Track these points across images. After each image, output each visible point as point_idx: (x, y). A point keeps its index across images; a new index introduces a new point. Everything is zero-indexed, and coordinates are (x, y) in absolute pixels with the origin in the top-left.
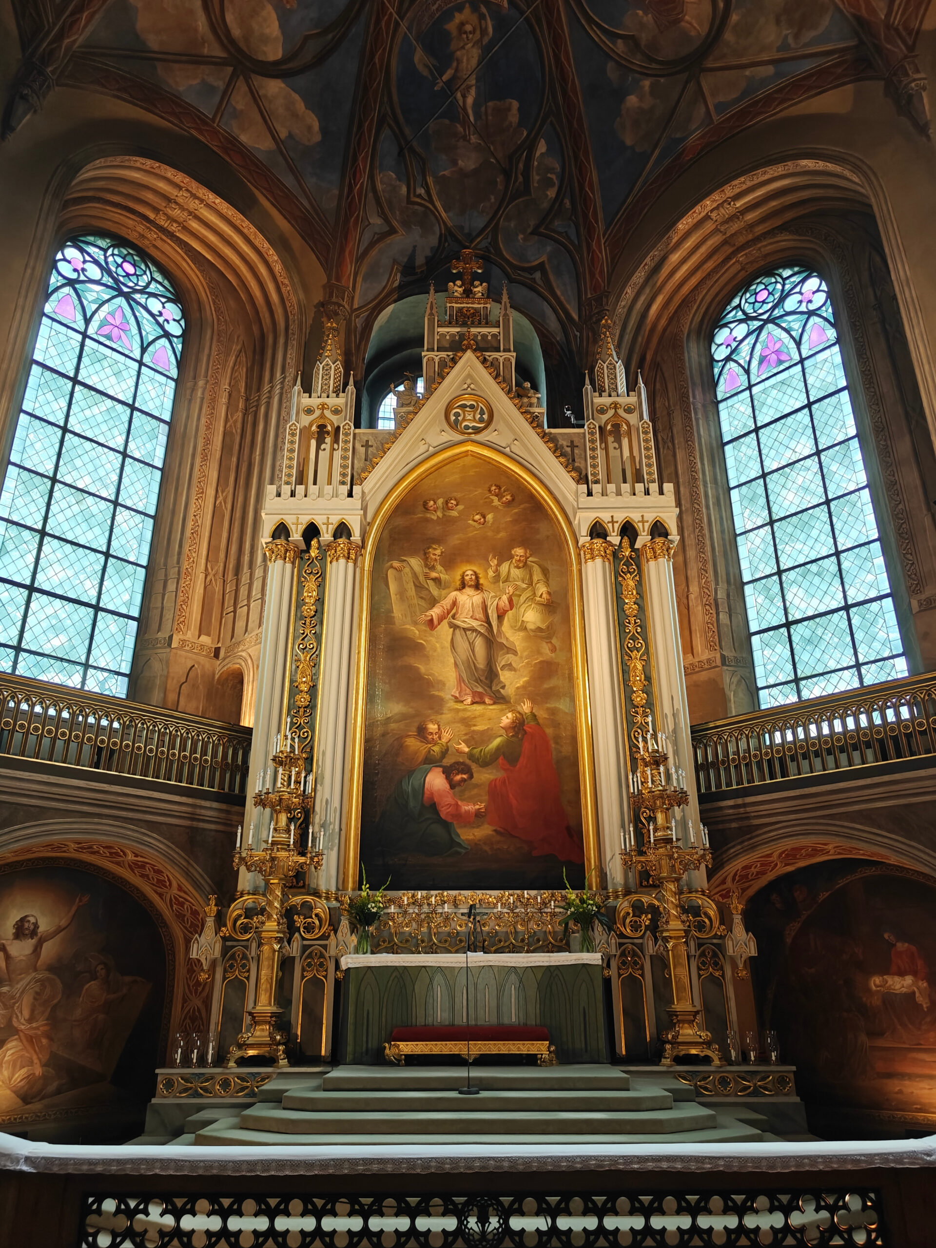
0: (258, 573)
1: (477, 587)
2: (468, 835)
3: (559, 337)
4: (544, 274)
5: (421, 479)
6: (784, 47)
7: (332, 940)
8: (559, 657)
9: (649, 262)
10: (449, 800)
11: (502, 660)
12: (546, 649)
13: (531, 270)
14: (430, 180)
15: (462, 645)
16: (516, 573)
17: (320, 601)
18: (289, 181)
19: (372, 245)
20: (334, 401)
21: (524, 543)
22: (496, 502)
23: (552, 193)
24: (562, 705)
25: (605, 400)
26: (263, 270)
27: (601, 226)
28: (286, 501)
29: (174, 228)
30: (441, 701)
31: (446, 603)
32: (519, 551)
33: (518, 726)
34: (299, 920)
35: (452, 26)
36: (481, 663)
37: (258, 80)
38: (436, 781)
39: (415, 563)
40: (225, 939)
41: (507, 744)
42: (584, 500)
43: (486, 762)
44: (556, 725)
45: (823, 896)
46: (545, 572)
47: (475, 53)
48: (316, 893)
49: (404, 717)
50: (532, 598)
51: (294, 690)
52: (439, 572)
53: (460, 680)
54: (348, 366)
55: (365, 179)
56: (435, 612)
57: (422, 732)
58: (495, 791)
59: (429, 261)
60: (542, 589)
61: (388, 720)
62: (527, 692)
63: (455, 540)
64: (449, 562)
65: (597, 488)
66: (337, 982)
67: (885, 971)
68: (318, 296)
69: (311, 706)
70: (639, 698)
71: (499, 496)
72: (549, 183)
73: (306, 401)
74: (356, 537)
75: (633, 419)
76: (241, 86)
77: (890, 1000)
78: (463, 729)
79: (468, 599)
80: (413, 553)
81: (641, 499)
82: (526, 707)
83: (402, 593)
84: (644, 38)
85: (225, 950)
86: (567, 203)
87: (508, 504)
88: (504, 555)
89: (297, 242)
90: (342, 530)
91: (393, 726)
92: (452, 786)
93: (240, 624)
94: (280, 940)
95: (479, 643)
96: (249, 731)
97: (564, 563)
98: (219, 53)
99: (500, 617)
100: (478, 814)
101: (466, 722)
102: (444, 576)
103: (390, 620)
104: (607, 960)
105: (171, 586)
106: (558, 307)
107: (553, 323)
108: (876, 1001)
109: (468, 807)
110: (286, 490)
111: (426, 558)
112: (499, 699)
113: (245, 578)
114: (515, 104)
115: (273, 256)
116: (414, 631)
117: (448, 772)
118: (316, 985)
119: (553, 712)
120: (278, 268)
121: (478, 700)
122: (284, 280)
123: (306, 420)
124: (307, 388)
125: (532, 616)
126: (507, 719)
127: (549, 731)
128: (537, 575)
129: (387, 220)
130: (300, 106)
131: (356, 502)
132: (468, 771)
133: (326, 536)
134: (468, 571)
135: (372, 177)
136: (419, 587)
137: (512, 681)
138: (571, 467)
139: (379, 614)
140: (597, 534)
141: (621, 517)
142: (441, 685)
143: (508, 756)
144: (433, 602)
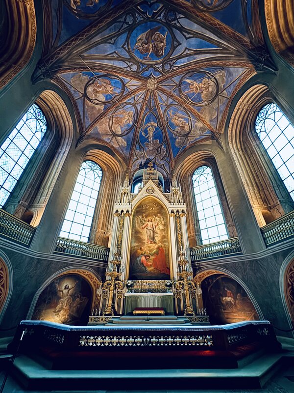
0: (113, 218)
1: (151, 221)
2: (149, 269)
4: (164, 166)
5: (142, 202)
6: (200, 134)
7: (123, 290)
8: (166, 235)
9: (181, 165)
11: (155, 235)
12: (163, 233)
13: (161, 165)
15: (148, 232)
16: (158, 219)
17: (123, 224)
18: (121, 152)
19: (134, 161)
20: (127, 188)
21: (160, 213)
22: (155, 206)
23: (165, 153)
24: (166, 244)
25: (174, 188)
26: (116, 166)
27: (173, 159)
28: (118, 206)
29: (102, 159)
30: (144, 243)
31: (146, 224)
32: (159, 215)
33: (158, 248)
34: (117, 286)
35: (148, 129)
36: (152, 236)
37: (117, 137)
38: (143, 258)
39: (140, 217)
40: (103, 290)
41: (156, 251)
42: (170, 206)
43: (152, 255)
44: (165, 248)
45: (214, 281)
46: (163, 219)
47: (152, 133)
48: (120, 281)
49: (137, 246)
50: (161, 223)
51: (118, 241)
52: (145, 219)
53: (148, 239)
54: (130, 182)
55: (134, 151)
56: (144, 226)
57: (141, 249)
58: (154, 260)
59: (144, 164)
60: (163, 222)
61: (135, 247)
62: (160, 241)
63: (147, 213)
64: (146, 217)
65: (172, 204)
66: (124, 299)
67: (226, 296)
68: (125, 170)
69: (121, 244)
70: (180, 242)
73: (122, 188)
74: (130, 212)
75: (178, 192)
76: (114, 138)
77: (227, 302)
80: (140, 215)
81: (180, 206)
82: (160, 244)
83: (138, 222)
84: (179, 131)
85: (103, 292)
86: (167, 155)
87: (157, 206)
88: (156, 216)
89: (122, 161)
90: (128, 211)
92: (146, 259)
93: (109, 228)
94: (113, 290)
95: (152, 232)
96: (109, 248)
97: (167, 217)
98: (111, 133)
99: (155, 227)
100: (151, 265)
101: (149, 247)
103: (135, 228)
104: (174, 294)
105: (97, 221)
106: (166, 171)
107: (165, 174)
108: (224, 303)
109: (149, 264)
110: (118, 204)
111: (142, 216)
112: (155, 243)
113: (110, 219)
114: (158, 140)
115: (118, 163)
117: (145, 256)
118: (120, 299)
119: (165, 245)
120: (119, 165)
121: (151, 243)
122: (119, 167)
123: (122, 191)
124: (123, 186)
125: (161, 227)
126: (156, 246)
127: (164, 249)
129: (137, 157)
130: (123, 141)
131: (130, 206)
132: (149, 256)
133: (125, 212)
134: (150, 218)
136: (141, 221)
137: (157, 239)
138: (168, 199)
139: (134, 226)
140: (172, 212)
141: (176, 209)
142: (144, 240)
143: (156, 254)
144: (143, 224)
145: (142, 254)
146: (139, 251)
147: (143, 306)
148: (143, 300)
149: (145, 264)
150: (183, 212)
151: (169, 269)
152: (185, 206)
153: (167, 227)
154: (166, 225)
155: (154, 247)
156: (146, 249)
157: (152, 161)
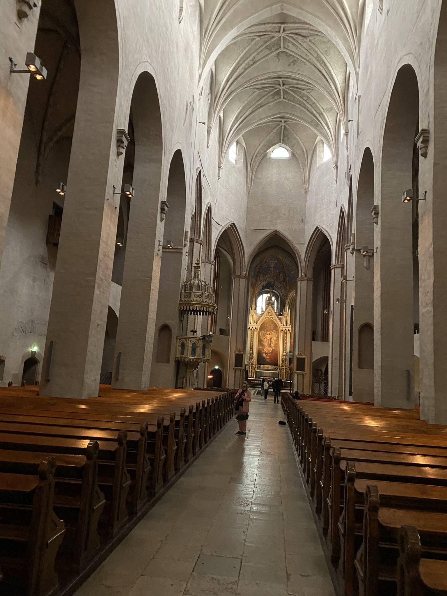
1: (269, 334)
2: (267, 360)
3: (282, 297)
4: (281, 288)
5: (264, 321)
7: (255, 369)
11: (272, 343)
14: (267, 277)
15: (267, 341)
16: (274, 333)
17: (253, 336)
19: (259, 285)
23: (282, 279)
24: (277, 348)
25: (285, 312)
28: (250, 324)
30: (265, 347)
32: (274, 331)
33: (273, 350)
38: (264, 355)
39: (263, 331)
42: (281, 326)
43: (269, 353)
44: (276, 350)
46: (277, 333)
48: (254, 365)
51: (251, 345)
52: (266, 333)
53: (267, 345)
56: (265, 337)
57: (263, 350)
58: (270, 356)
62: (273, 346)
63: (267, 329)
64: (267, 332)
65: (283, 325)
66: (256, 372)
68: (252, 293)
69: (253, 347)
70: (285, 348)
73: (251, 310)
75: (288, 315)
79: (268, 336)
82: (274, 348)
83: (262, 335)
86: (284, 281)
88: (273, 331)
90: (256, 328)
91: (260, 349)
95: (269, 341)
101: (268, 349)
104: (279, 372)
106: (282, 293)
107: (281, 295)
109: (267, 358)
111: (264, 331)
112: (271, 347)
116: (263, 339)
117: (266, 354)
118: (254, 372)
121: (269, 347)
123: (251, 313)
125: (275, 338)
126: (272, 349)
129: (261, 282)
131: (257, 325)
133: (254, 328)
134: (269, 333)
135: (259, 278)
136: (263, 334)
137: (272, 345)
138: (280, 321)
139: (259, 337)
140: (282, 330)
141: (285, 328)
142: (265, 345)
143: (272, 353)
144: (265, 336)
145: (264, 353)
146: (262, 351)
148: (264, 374)
149: (265, 358)
150: (289, 331)
151: (277, 361)
152: (290, 327)
153: (279, 339)
154: (278, 337)
155: (271, 349)
156: (265, 350)
157: (272, 283)
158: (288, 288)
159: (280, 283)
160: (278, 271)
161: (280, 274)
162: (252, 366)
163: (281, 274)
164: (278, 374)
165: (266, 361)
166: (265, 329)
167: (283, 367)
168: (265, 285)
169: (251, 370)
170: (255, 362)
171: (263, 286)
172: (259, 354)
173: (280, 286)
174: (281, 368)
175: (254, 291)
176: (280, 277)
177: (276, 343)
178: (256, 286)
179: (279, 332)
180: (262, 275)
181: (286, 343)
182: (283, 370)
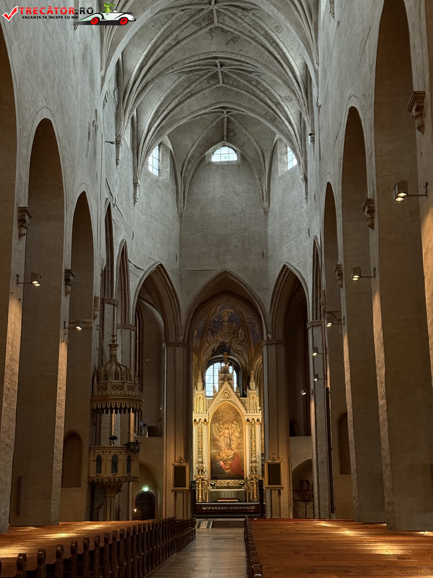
1: (228, 429)
2: (227, 471)
3: (244, 366)
4: (241, 352)
5: (218, 409)
7: (208, 487)
8: (241, 442)
10: (224, 466)
11: (232, 442)
12: (239, 440)
13: (239, 351)
14: (218, 335)
15: (225, 440)
16: (234, 426)
20: (202, 392)
21: (236, 421)
22: (231, 412)
23: (243, 338)
24: (242, 450)
25: (251, 391)
27: (252, 346)
28: (195, 414)
30: (222, 450)
31: (223, 432)
32: (235, 422)
33: (235, 454)
34: (203, 485)
36: (229, 443)
38: (222, 463)
39: (217, 424)
41: (233, 457)
42: (246, 414)
43: (229, 460)
44: (240, 454)
46: (239, 426)
48: (205, 481)
49: (216, 453)
50: (237, 431)
51: (199, 448)
53: (225, 446)
55: (205, 339)
56: (221, 434)
57: (219, 455)
58: (231, 465)
59: (217, 348)
60: (239, 429)
62: (236, 448)
63: (224, 420)
64: (223, 425)
65: (248, 412)
69: (202, 451)
70: (254, 449)
71: (232, 411)
72: (242, 336)
73: (197, 391)
74: (207, 421)
75: (255, 396)
78: (226, 454)
79: (226, 431)
80: (217, 423)
81: (256, 414)
82: (236, 451)
83: (215, 430)
86: (246, 340)
87: (233, 413)
88: (233, 423)
90: (205, 420)
91: (215, 454)
92: (224, 464)
95: (228, 439)
99: (232, 435)
101: (226, 453)
102: (222, 427)
103: (213, 435)
104: (246, 490)
106: (244, 359)
107: (243, 363)
109: (227, 467)
110: (195, 412)
111: (219, 423)
112: (232, 449)
114: (235, 324)
116: (218, 437)
117: (223, 461)
118: (206, 493)
119: (240, 451)
121: (228, 449)
123: (197, 396)
124: (197, 389)
125: (237, 434)
126: (233, 453)
127: (239, 455)
128: (238, 427)
129: (209, 344)
131: (207, 414)
132: (227, 461)
133: (203, 421)
134: (226, 426)
135: (206, 338)
136: (218, 429)
137: (234, 446)
138: (244, 406)
139: (212, 435)
140: (248, 420)
141: (252, 417)
142: (222, 447)
143: (233, 459)
144: (220, 432)
145: (221, 460)
146: (218, 457)
147: (223, 497)
148: (223, 494)
149: (223, 468)
150: (258, 420)
151: (243, 471)
152: (260, 414)
153: (243, 435)
154: (241, 432)
155: (231, 453)
156: (223, 455)
157: (228, 345)
158: (253, 351)
159: (239, 344)
160: (235, 325)
161: (238, 330)
162: (202, 483)
163: (240, 330)
164: (245, 493)
165: (224, 473)
166: (221, 420)
167: (252, 481)
168: (216, 348)
169: (202, 490)
170: (207, 475)
171: (214, 350)
172: (213, 462)
173: (240, 348)
174: (249, 482)
175: (198, 360)
176: (239, 335)
177: (240, 441)
178: (203, 351)
179: (242, 424)
180: (210, 332)
181: (255, 441)
182: (253, 486)
